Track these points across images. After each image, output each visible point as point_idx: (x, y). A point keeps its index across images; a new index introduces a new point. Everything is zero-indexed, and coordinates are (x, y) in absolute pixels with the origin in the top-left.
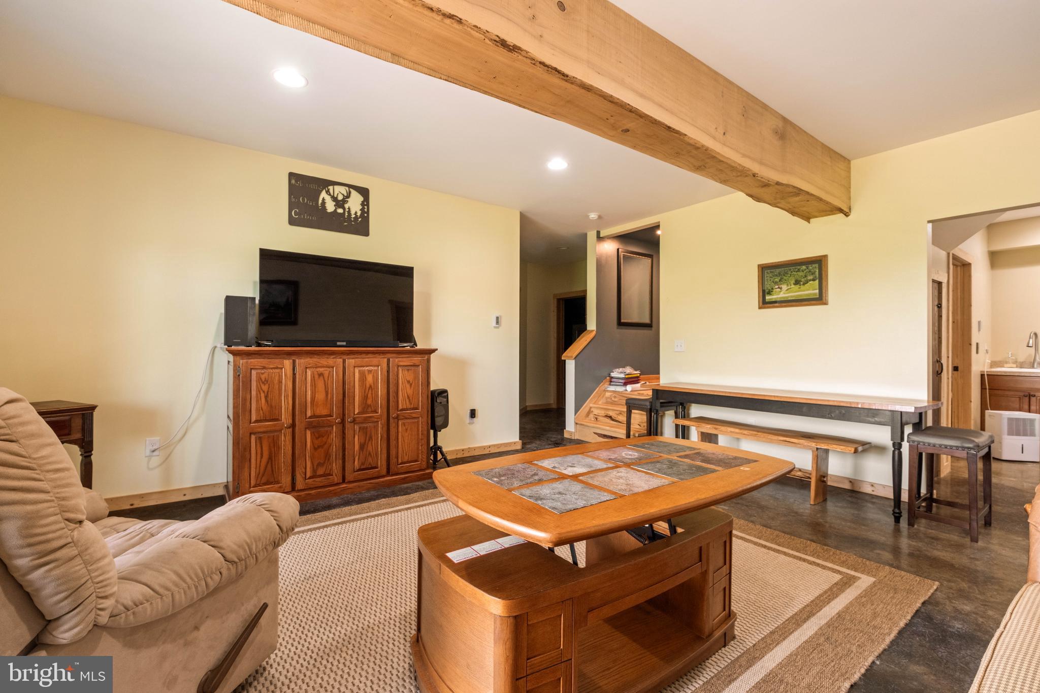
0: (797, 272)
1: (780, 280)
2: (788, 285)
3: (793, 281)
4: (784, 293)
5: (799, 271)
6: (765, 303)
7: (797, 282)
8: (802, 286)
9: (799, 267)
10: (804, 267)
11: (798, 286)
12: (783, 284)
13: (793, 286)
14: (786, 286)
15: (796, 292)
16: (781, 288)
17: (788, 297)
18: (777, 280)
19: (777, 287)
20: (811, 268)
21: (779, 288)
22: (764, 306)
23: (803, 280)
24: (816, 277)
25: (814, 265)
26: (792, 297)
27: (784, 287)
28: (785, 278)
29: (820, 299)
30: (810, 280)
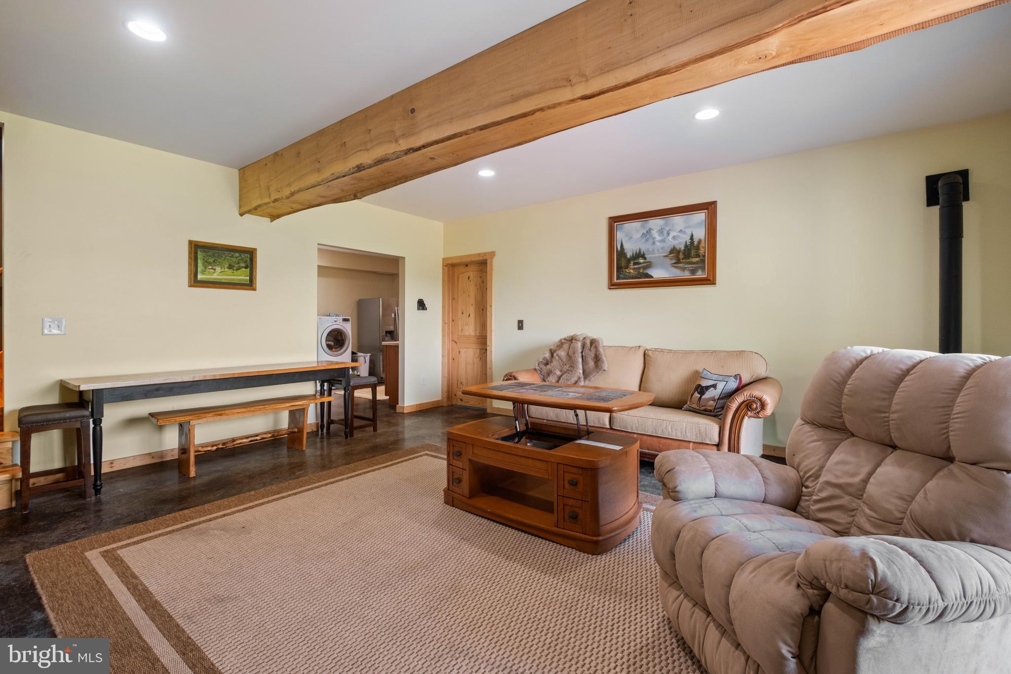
0: (231, 257)
1: (214, 262)
2: (221, 268)
3: (227, 265)
4: (218, 275)
5: (232, 256)
6: (195, 282)
7: (230, 267)
8: (235, 271)
9: (232, 253)
10: (237, 255)
11: (231, 271)
12: (218, 265)
13: (226, 270)
14: (220, 268)
15: (229, 275)
16: (215, 270)
17: (221, 279)
18: (211, 260)
19: (210, 267)
20: (243, 256)
21: (212, 269)
22: (195, 284)
23: (236, 266)
24: (247, 265)
25: (246, 255)
26: (225, 279)
27: (218, 269)
28: (219, 260)
29: (250, 285)
30: (243, 268)
